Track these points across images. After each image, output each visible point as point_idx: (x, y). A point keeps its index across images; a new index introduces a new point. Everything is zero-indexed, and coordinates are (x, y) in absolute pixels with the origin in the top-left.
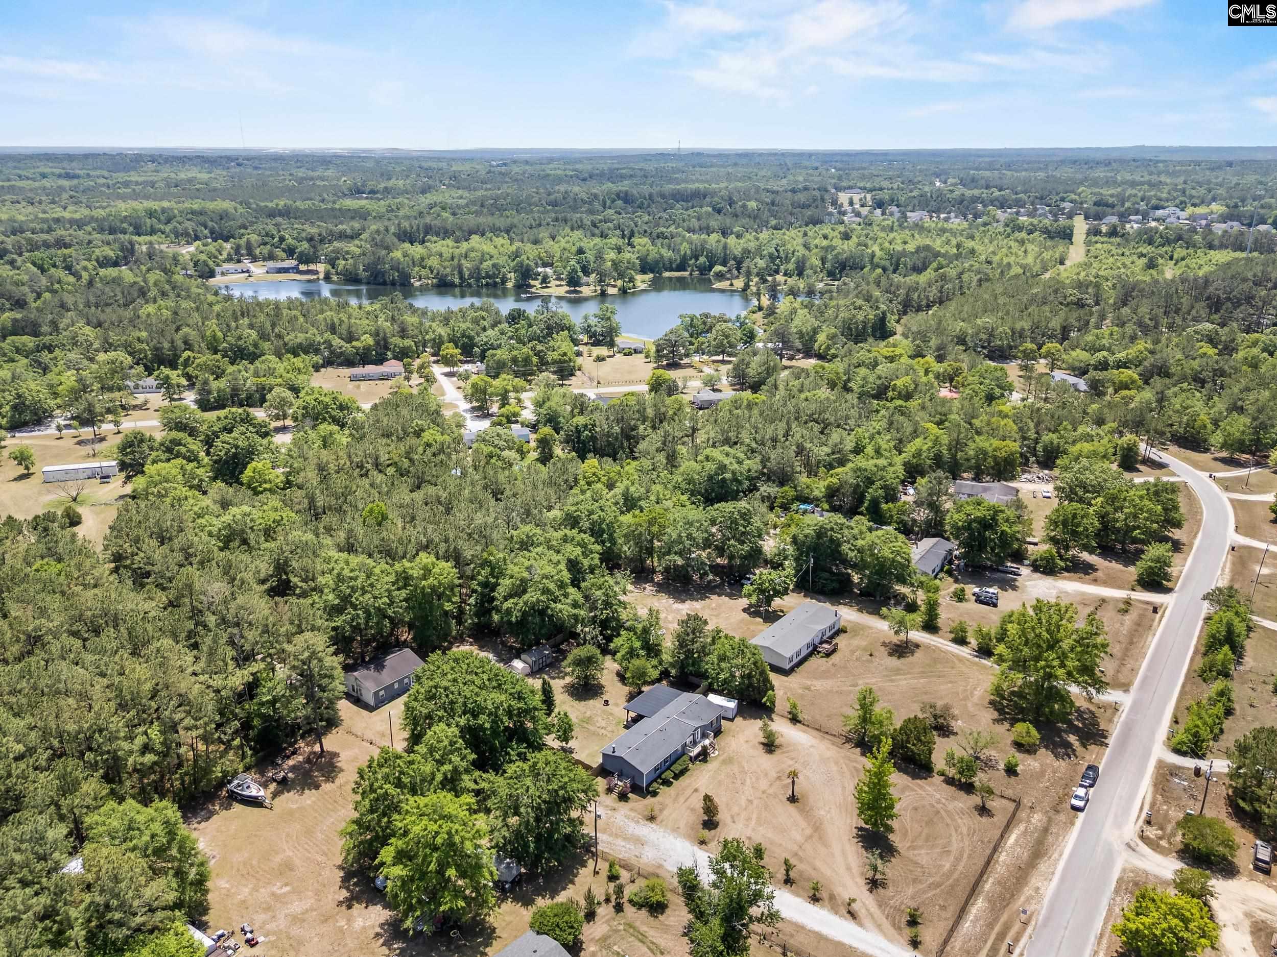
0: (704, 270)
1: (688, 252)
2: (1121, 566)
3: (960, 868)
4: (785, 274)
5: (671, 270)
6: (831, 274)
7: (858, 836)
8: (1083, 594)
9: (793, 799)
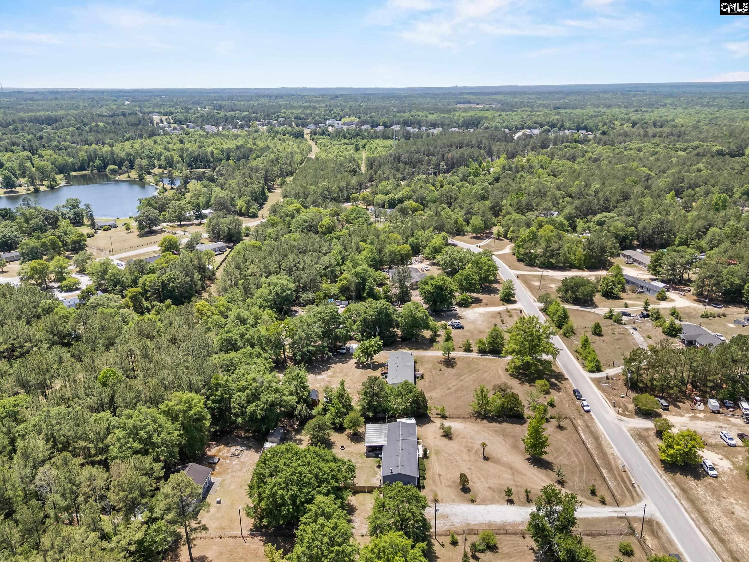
0: (101, 169)
1: (86, 158)
2: (488, 296)
3: (581, 458)
4: (160, 167)
5: (75, 170)
6: (190, 165)
7: (531, 463)
8: (489, 312)
9: (486, 458)
